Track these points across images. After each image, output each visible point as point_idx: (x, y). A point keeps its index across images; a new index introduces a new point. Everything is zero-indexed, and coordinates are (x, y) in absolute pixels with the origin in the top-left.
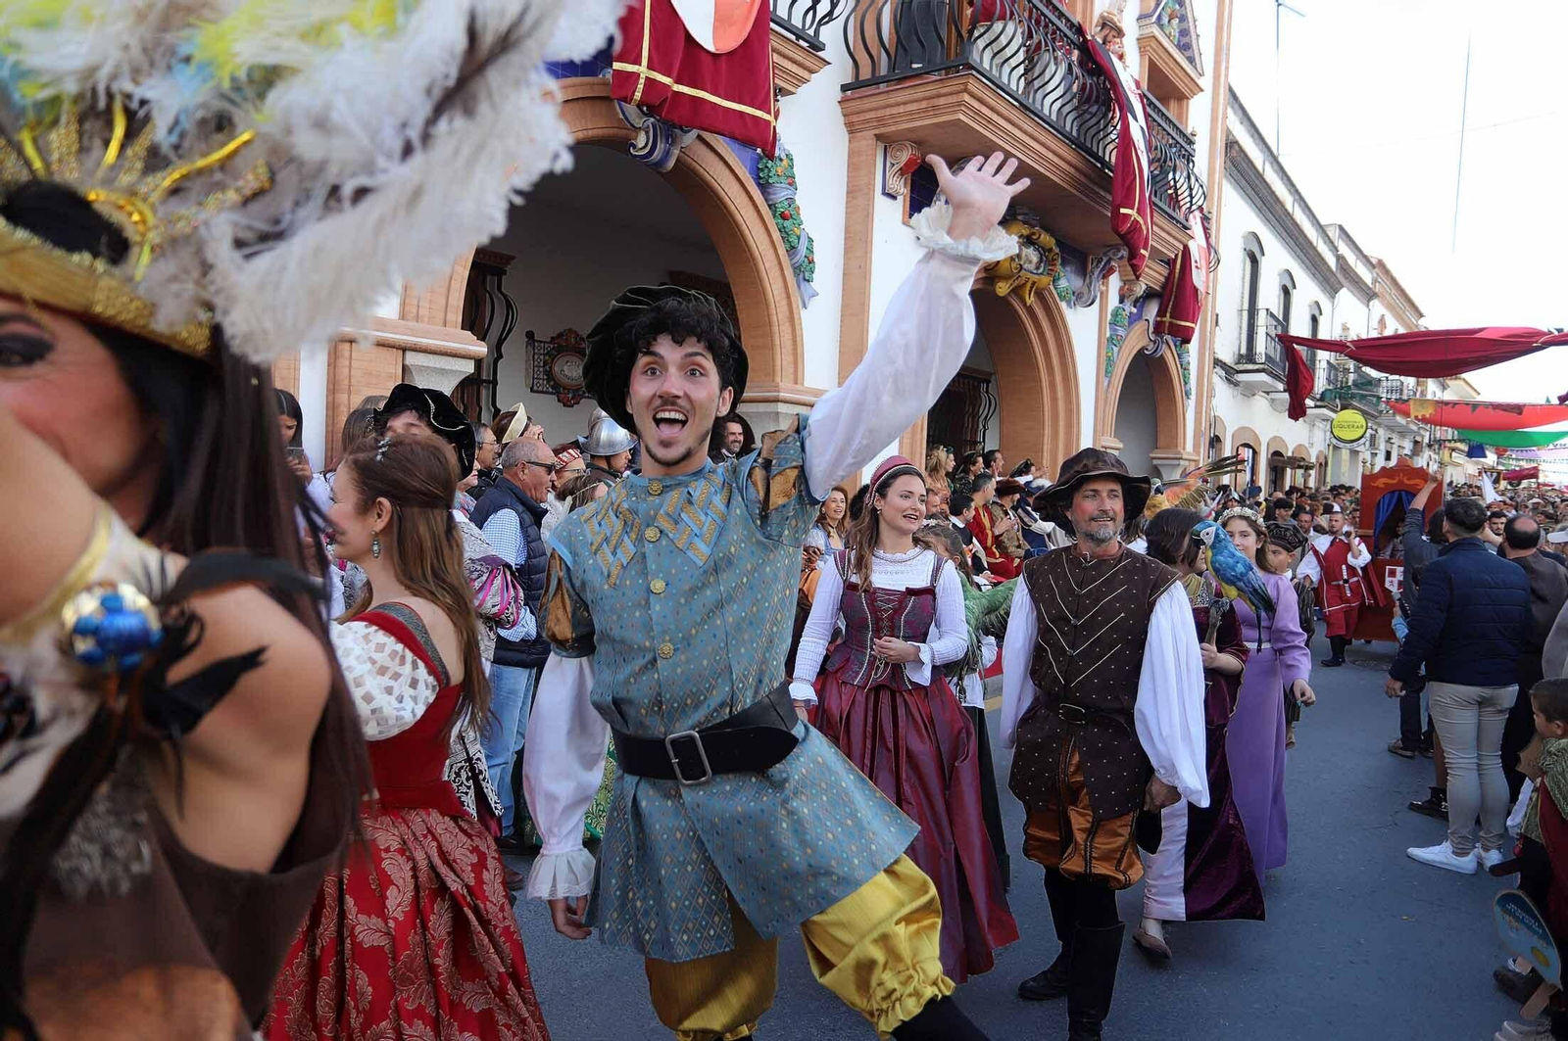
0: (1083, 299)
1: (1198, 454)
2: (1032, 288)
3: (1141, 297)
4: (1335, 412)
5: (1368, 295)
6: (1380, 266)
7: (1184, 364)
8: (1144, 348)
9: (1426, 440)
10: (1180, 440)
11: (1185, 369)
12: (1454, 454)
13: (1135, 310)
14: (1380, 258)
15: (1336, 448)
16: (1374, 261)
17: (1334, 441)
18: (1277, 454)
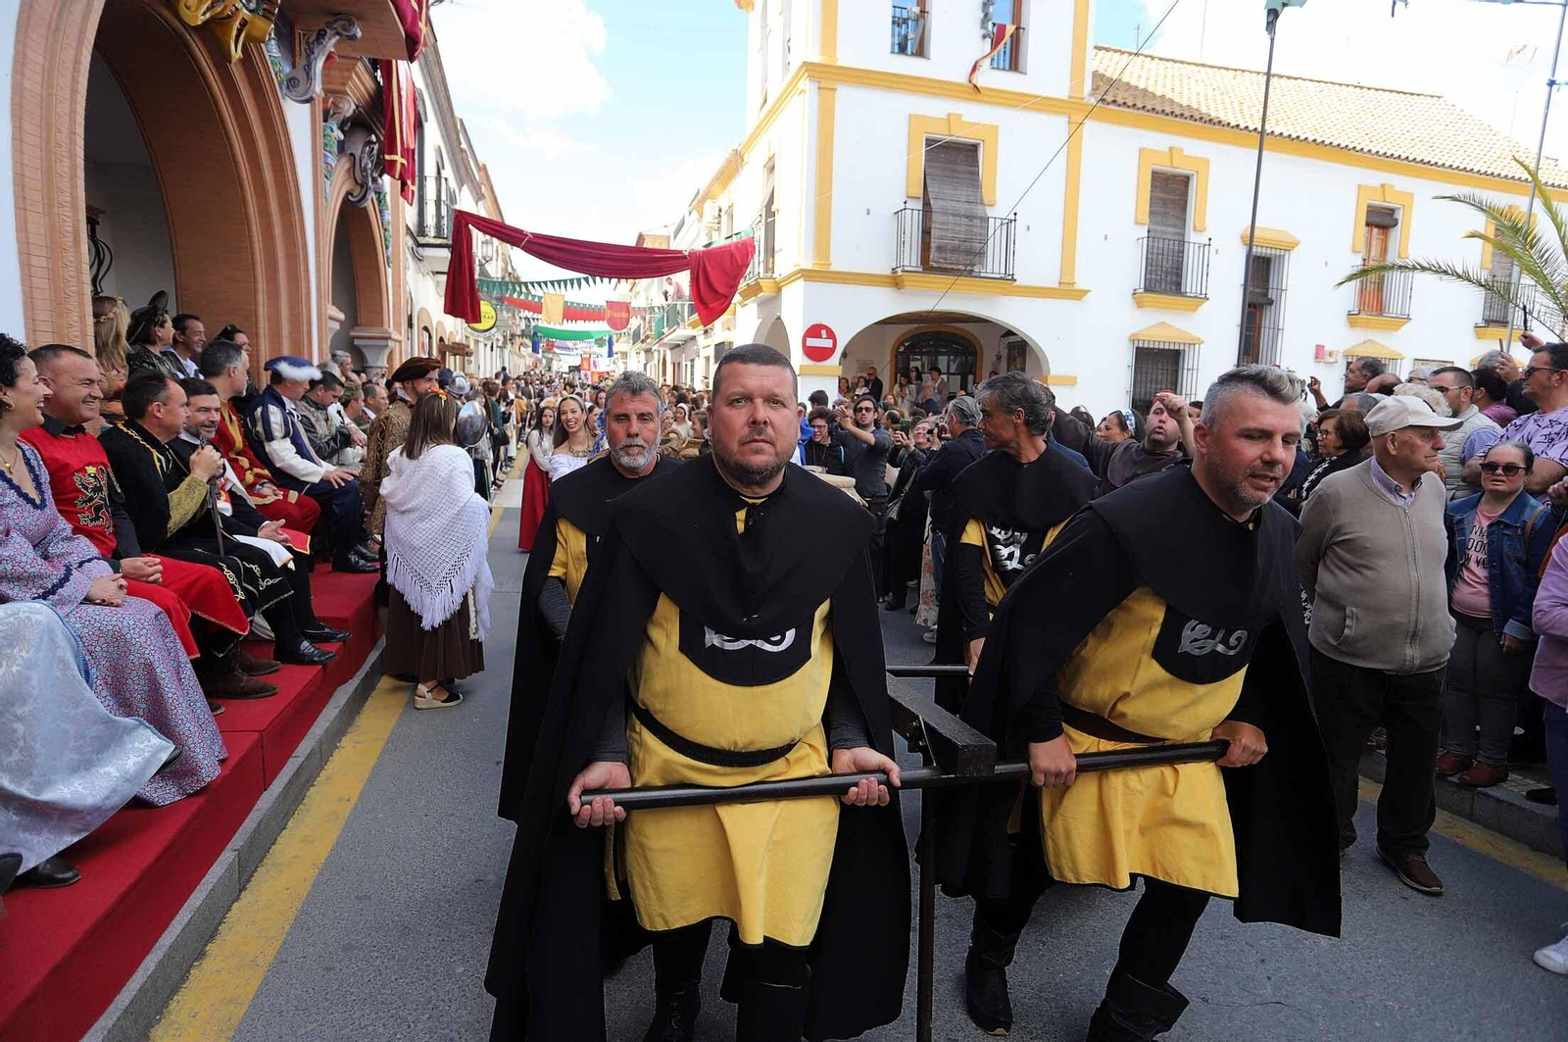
0: (302, 87)
1: (400, 333)
2: (240, 31)
3: (349, 119)
5: (479, 197)
6: (483, 169)
7: (385, 223)
8: (349, 193)
10: (384, 319)
11: (385, 230)
13: (342, 137)
14: (486, 163)
16: (481, 164)
17: (468, 331)
18: (441, 339)
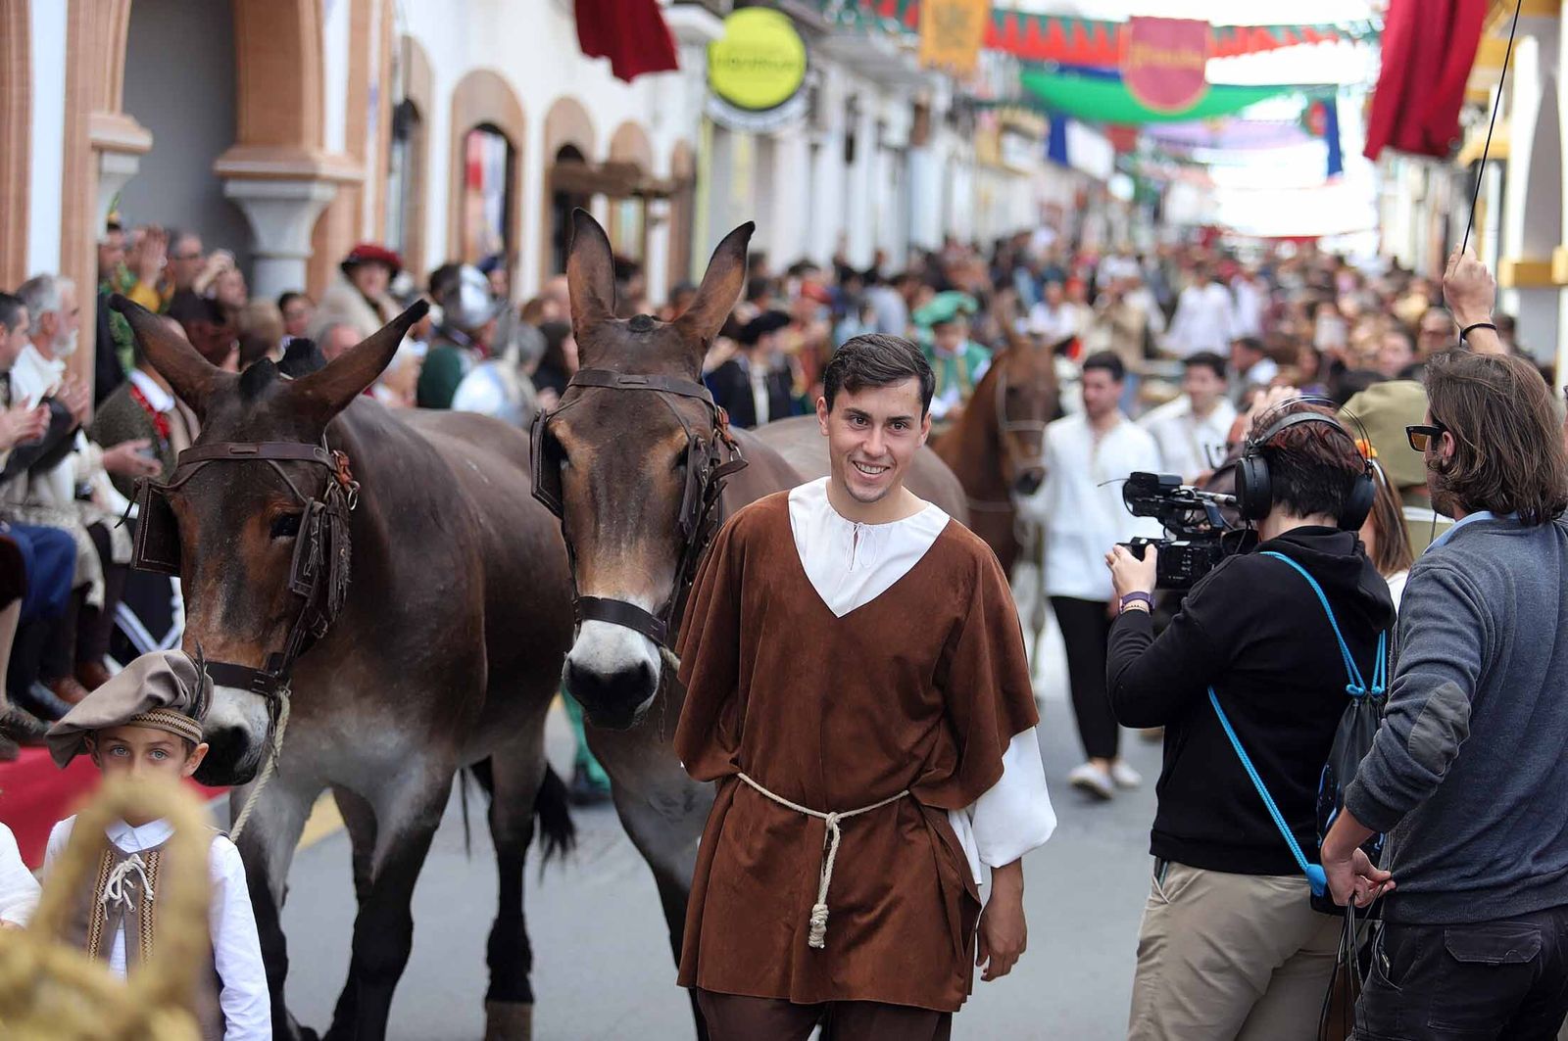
4: (720, 16)
9: (941, 102)
10: (309, 119)
12: (1012, 142)
15: (719, 130)
17: (717, 109)
18: (569, 153)
